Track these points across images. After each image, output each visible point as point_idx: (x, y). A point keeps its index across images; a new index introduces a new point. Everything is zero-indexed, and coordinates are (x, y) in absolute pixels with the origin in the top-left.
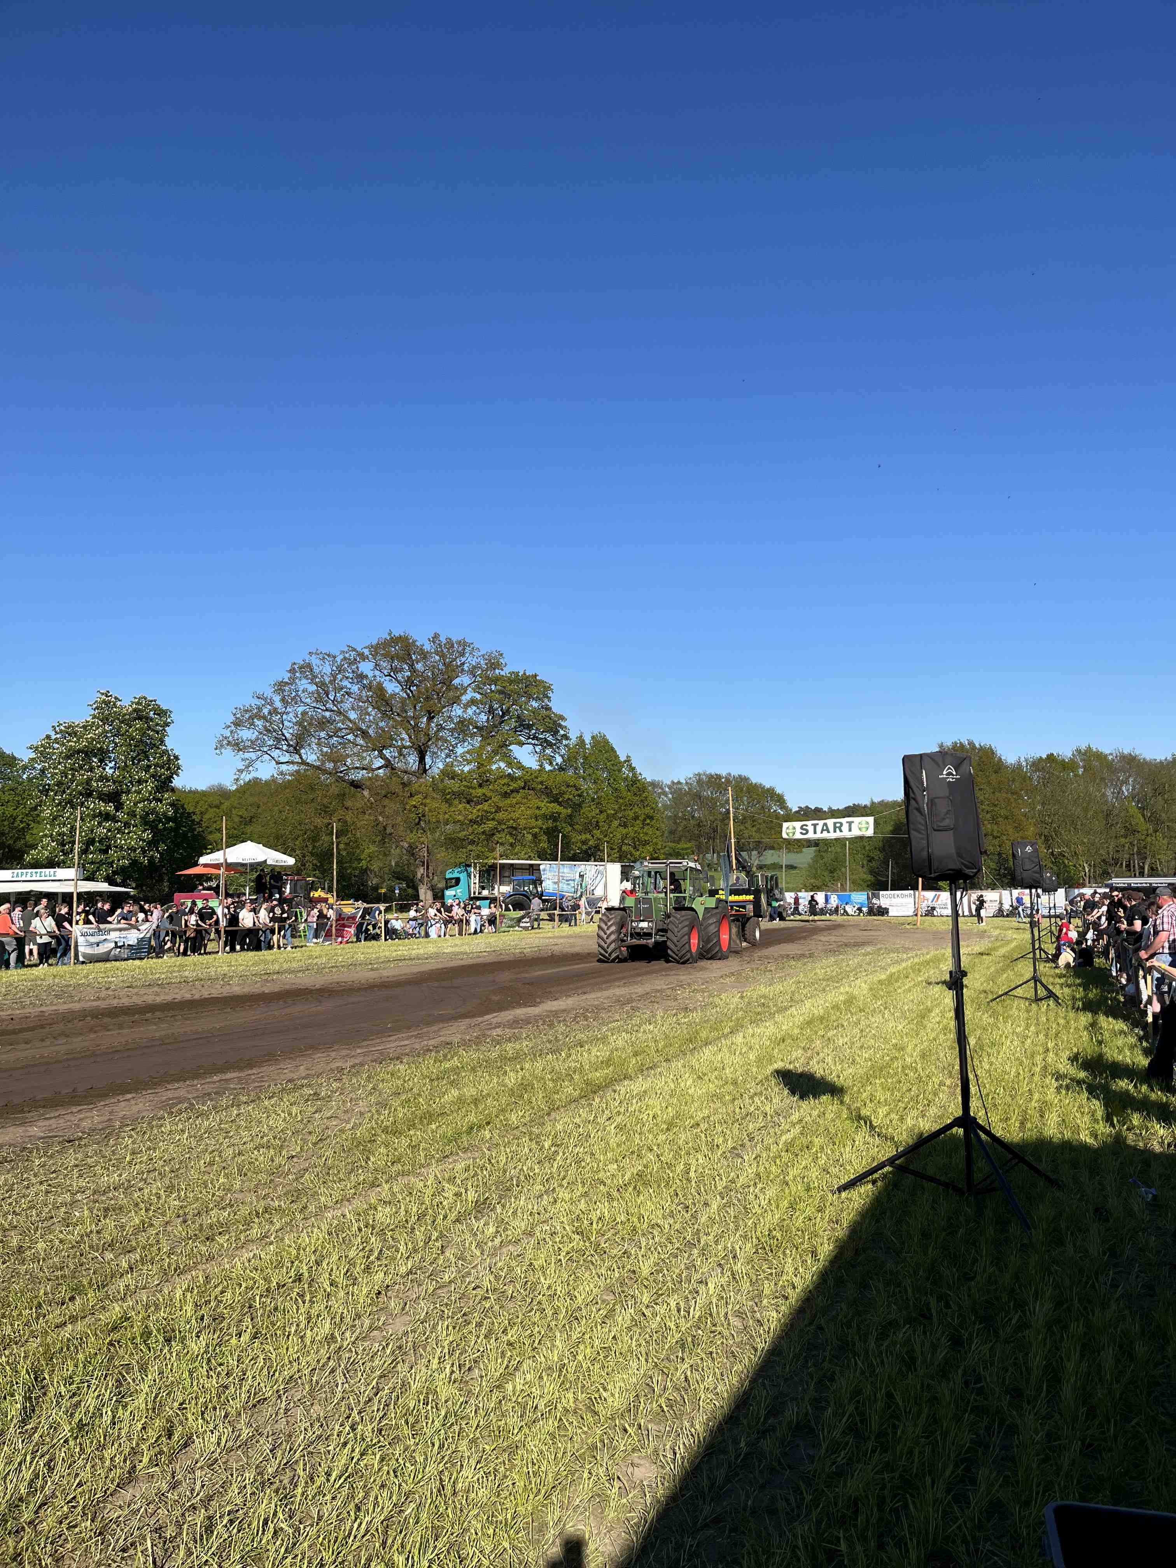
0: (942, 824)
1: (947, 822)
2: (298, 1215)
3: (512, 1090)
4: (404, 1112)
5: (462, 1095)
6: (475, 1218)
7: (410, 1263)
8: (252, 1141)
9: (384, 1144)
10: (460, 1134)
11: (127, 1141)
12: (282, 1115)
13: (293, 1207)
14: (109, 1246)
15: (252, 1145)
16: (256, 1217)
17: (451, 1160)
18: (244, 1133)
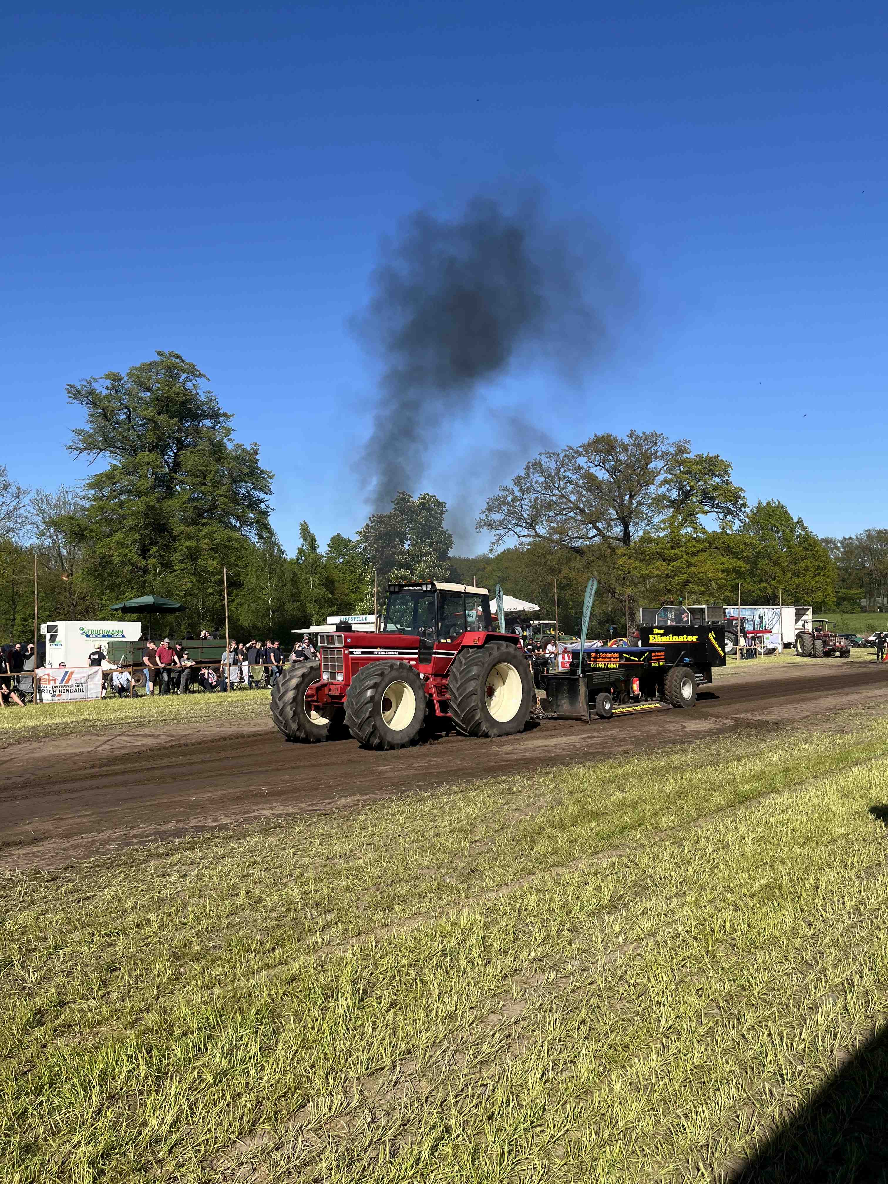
2: (463, 894)
3: (668, 796)
4: (574, 810)
5: (625, 798)
6: (608, 913)
7: (540, 951)
8: (450, 825)
9: (549, 837)
10: (613, 833)
11: (362, 818)
12: (479, 805)
13: (461, 886)
14: (317, 905)
15: (448, 829)
16: (430, 892)
17: (600, 856)
18: (446, 818)
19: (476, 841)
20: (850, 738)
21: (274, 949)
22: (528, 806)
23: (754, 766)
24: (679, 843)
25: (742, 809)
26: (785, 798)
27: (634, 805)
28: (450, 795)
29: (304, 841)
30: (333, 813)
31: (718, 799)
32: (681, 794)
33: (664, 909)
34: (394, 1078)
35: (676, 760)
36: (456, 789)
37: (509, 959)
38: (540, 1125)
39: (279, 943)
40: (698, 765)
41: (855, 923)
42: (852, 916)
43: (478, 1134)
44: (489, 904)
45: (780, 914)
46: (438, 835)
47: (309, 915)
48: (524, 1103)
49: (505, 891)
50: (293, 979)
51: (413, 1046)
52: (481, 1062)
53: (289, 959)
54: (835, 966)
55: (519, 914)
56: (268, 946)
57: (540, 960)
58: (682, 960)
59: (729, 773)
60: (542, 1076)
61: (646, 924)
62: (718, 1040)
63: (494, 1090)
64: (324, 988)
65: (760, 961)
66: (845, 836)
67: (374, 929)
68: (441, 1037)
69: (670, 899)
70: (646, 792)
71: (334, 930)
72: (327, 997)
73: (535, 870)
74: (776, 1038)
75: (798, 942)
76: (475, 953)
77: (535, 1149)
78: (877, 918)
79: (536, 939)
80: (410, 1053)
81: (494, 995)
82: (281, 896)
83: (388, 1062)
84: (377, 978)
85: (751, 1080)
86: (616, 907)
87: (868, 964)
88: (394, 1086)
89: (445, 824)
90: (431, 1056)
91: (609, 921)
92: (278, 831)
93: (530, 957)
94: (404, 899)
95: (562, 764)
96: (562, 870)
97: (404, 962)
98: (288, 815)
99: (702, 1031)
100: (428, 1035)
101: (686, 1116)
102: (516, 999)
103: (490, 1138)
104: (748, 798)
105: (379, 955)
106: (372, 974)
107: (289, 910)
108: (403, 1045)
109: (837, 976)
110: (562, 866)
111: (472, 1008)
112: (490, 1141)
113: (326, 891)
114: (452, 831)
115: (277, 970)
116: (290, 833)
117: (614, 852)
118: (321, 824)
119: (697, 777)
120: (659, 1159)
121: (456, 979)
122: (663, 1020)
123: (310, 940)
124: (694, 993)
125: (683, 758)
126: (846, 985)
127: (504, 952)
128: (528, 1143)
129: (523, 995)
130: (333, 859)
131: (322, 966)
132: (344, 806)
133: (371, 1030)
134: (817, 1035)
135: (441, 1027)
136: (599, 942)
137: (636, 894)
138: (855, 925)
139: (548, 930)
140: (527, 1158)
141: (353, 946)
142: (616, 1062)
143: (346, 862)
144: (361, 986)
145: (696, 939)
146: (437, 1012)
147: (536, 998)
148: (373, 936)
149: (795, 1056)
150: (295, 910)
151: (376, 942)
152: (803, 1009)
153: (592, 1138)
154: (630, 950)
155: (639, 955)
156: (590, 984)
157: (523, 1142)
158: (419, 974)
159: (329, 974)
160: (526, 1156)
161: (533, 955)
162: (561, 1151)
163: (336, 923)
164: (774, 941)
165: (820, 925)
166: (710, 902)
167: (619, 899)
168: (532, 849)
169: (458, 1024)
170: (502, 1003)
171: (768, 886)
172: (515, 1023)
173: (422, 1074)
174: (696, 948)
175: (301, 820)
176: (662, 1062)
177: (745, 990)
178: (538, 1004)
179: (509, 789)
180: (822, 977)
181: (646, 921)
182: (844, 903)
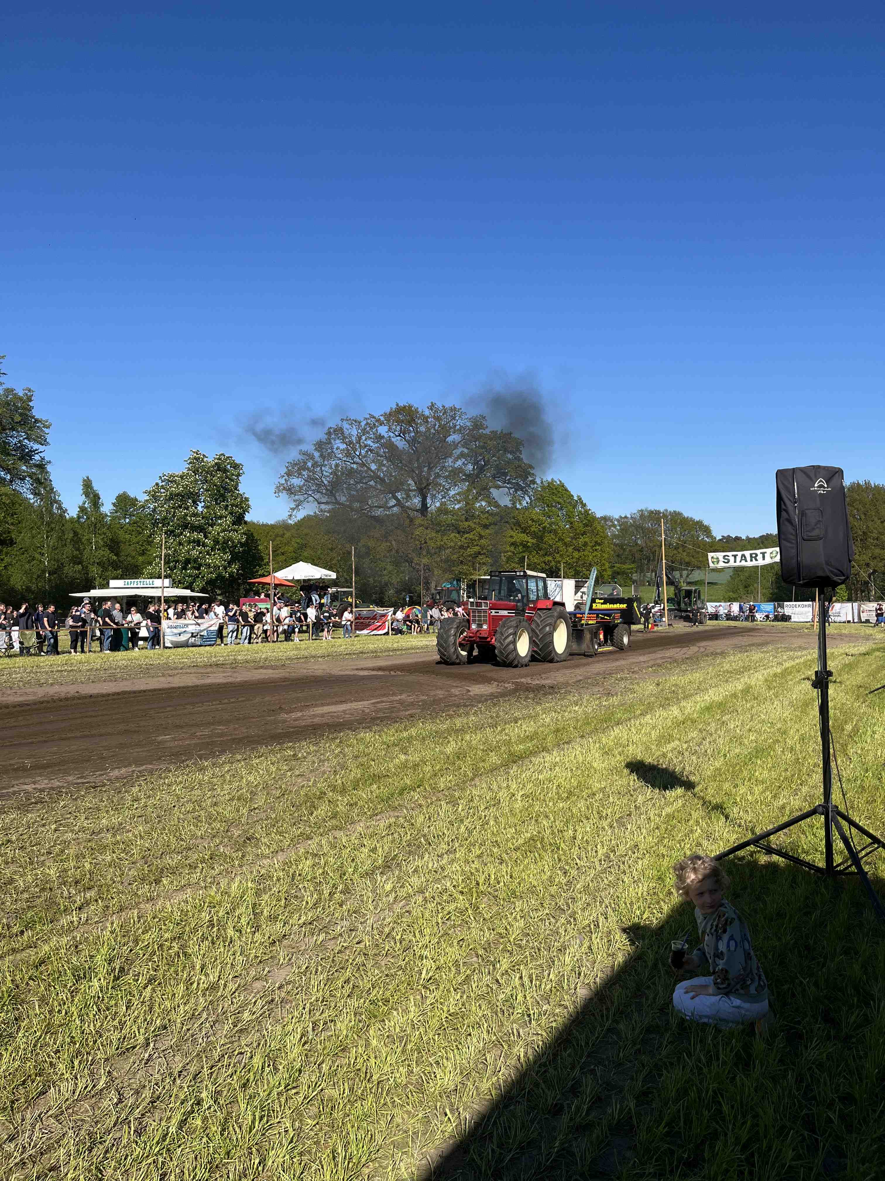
0: (810, 534)
1: (816, 533)
2: (237, 863)
3: (449, 757)
4: (356, 773)
5: (407, 761)
6: (381, 873)
7: (310, 914)
8: (229, 794)
9: (329, 801)
10: (392, 795)
11: (135, 789)
12: (261, 772)
13: (234, 855)
14: (76, 883)
15: (227, 797)
16: (201, 862)
17: (378, 817)
18: (226, 787)
19: (255, 809)
20: (615, 700)
21: (22, 932)
22: (311, 771)
23: (528, 727)
24: (454, 802)
25: (515, 768)
26: (554, 757)
27: (416, 766)
28: (232, 763)
29: (69, 816)
30: (104, 785)
31: (494, 759)
32: (460, 755)
33: (435, 866)
34: (147, 1055)
35: (458, 722)
36: (239, 757)
37: (279, 925)
38: (294, 1088)
39: (29, 926)
40: (479, 728)
41: (605, 869)
42: (603, 862)
43: (230, 1103)
44: (263, 871)
45: (539, 864)
46: (216, 804)
47: (66, 893)
48: (281, 1067)
49: (281, 857)
50: (42, 962)
51: (169, 1020)
52: (241, 1031)
53: (39, 942)
54: (583, 910)
55: (293, 879)
56: (15, 930)
57: (310, 923)
58: (448, 914)
59: (506, 734)
60: (301, 1038)
61: (415, 881)
62: (474, 986)
63: (252, 1057)
64: (75, 969)
65: (517, 909)
66: (602, 790)
67: (138, 904)
68: (200, 1009)
69: (441, 856)
70: (428, 754)
71: (92, 908)
72: (78, 979)
73: (312, 834)
74: (526, 979)
75: (553, 890)
76: (244, 921)
77: (288, 1112)
78: (624, 863)
79: (307, 903)
80: (165, 1028)
81: (260, 962)
82: (36, 875)
83: (141, 1039)
84: (137, 954)
85: (501, 1022)
86: (389, 867)
87: (613, 906)
88: (146, 1063)
89: (224, 792)
90: (188, 1030)
91: (381, 881)
92: (39, 806)
93: (300, 922)
94: (173, 871)
95: (348, 729)
96: (339, 834)
97: (167, 935)
98: (53, 789)
99: (460, 979)
100: (186, 1008)
101: (437, 1063)
102: (282, 964)
103: (243, 1106)
104: (521, 758)
105: (140, 931)
106: (131, 950)
107: (43, 890)
108: (158, 1022)
109: (584, 919)
110: (340, 829)
111: (236, 977)
112: (243, 1109)
113: (87, 866)
114: (232, 799)
115: (24, 954)
116: (52, 808)
117: (392, 814)
118: (88, 798)
119: (475, 739)
120: (409, 1108)
121: (222, 950)
122: (424, 972)
123: (64, 921)
124: (455, 944)
125: (465, 721)
126: (592, 926)
127: (273, 918)
128: (280, 1106)
129: (290, 960)
130: (99, 833)
131: (76, 947)
132: (117, 778)
133: (124, 1008)
134: (563, 975)
135: (201, 1000)
136: (370, 902)
137: (410, 853)
138: (604, 871)
139: (320, 893)
140: (279, 1122)
141: (112, 923)
142: (375, 1017)
143: (114, 835)
144: (117, 964)
145: (462, 893)
146: (198, 984)
147: (303, 962)
148: (136, 912)
149: (542, 996)
150: (51, 889)
151: (139, 917)
152: (553, 952)
153: (345, 1095)
154: (397, 908)
155: (407, 912)
156: (357, 943)
157: (276, 1107)
158: (183, 947)
159: (83, 954)
160: (278, 1120)
161: (303, 919)
162: (314, 1110)
163: (96, 901)
164: (532, 890)
165: (574, 872)
166: (479, 857)
167: (393, 859)
168: (312, 814)
169: (219, 994)
170: (267, 969)
171: (532, 839)
172: (279, 988)
173: (177, 1048)
174: (462, 902)
175: (67, 793)
176: (420, 1013)
177: (502, 938)
178: (304, 968)
179: (294, 755)
180: (572, 920)
181: (416, 879)
182: (596, 852)
